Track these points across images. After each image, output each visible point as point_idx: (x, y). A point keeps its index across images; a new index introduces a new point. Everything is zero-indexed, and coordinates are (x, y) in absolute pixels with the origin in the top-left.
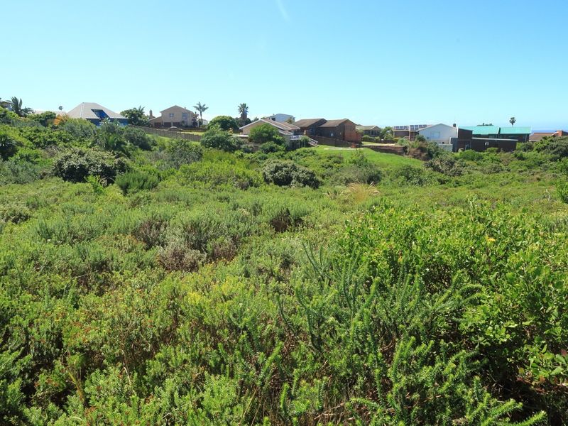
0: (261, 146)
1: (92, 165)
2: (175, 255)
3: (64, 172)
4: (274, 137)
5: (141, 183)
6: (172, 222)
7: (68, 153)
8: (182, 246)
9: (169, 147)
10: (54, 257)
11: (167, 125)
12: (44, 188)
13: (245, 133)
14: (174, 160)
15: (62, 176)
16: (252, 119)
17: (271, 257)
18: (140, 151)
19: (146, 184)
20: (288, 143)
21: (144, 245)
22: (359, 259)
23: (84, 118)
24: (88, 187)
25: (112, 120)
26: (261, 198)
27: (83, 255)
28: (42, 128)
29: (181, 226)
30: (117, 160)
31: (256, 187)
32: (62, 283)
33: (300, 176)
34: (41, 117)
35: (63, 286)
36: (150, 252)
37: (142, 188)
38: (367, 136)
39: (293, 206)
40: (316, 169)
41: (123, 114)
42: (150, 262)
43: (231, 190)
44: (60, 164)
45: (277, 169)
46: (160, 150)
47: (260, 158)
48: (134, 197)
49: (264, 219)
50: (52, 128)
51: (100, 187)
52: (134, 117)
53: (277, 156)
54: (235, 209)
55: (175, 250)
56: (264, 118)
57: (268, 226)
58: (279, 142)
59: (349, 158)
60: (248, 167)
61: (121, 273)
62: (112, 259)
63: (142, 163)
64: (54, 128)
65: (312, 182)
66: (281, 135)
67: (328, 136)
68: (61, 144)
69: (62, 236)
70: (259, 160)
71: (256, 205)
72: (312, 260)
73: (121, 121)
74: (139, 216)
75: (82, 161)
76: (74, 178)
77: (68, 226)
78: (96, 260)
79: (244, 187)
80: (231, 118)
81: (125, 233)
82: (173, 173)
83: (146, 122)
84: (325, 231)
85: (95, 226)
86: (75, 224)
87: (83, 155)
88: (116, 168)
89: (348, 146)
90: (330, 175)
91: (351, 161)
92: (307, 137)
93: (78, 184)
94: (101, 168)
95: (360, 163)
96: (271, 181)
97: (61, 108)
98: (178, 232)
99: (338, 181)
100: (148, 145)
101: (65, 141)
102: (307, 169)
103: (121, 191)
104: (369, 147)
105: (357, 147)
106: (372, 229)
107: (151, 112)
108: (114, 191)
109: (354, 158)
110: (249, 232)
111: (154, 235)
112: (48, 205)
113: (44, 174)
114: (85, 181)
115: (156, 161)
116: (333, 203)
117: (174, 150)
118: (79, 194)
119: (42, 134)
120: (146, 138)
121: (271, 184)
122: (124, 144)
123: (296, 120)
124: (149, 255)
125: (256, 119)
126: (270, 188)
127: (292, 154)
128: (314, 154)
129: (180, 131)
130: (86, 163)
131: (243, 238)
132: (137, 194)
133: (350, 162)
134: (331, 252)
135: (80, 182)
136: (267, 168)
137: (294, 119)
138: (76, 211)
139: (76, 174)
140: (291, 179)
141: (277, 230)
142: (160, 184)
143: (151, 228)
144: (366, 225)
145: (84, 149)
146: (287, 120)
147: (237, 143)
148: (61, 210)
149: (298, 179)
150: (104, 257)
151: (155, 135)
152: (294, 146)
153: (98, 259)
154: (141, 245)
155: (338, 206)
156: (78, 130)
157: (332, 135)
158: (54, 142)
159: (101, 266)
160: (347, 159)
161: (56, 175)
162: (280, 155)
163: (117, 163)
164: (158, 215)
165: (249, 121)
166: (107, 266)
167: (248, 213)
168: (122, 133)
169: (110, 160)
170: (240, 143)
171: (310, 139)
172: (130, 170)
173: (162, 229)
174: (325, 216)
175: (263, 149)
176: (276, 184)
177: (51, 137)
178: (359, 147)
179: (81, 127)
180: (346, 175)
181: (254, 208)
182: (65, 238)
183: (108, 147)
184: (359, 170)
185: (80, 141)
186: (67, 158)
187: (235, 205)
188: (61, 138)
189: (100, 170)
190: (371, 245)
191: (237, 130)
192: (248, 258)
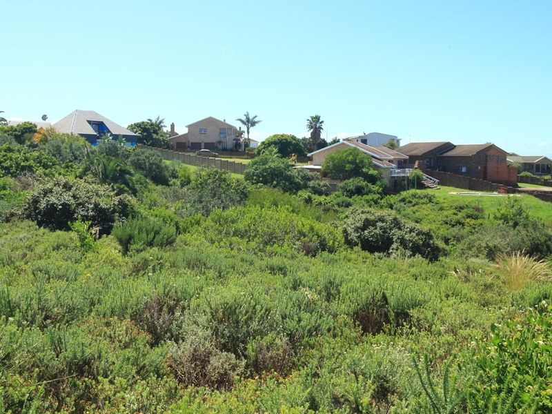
0: (341, 184)
1: (80, 204)
2: (194, 358)
3: (39, 213)
4: (364, 170)
5: (151, 236)
6: (194, 302)
7: (49, 186)
8: (207, 344)
9: (196, 181)
10: (15, 346)
11: (195, 147)
12: (8, 237)
13: (316, 163)
14: (201, 202)
15: (36, 219)
16: (329, 140)
17: (357, 378)
18: (152, 186)
19: (158, 238)
20: (386, 181)
21: (149, 337)
22: (517, 397)
23: (76, 133)
24: (71, 239)
25: (116, 137)
26: (338, 272)
27: (58, 346)
28: (16, 146)
29: (208, 310)
30: (117, 199)
31: (331, 251)
32: (24, 390)
33: (407, 237)
34: (16, 130)
35: (23, 395)
36: (158, 350)
37: (151, 244)
38: (529, 174)
39: (393, 289)
40: (434, 227)
41: (132, 128)
42: (156, 367)
43: (289, 255)
44: (36, 201)
45: (367, 224)
46: (182, 186)
47: (338, 205)
48: (138, 258)
49: (342, 307)
50: (29, 146)
51: (90, 239)
52: (148, 134)
53: (368, 201)
54: (295, 288)
55: (195, 350)
56: (348, 140)
57: (350, 321)
58: (372, 179)
59: (494, 210)
60: (318, 219)
61: (111, 382)
62: (99, 357)
63: (153, 204)
64: (33, 146)
65: (427, 249)
66: (376, 167)
67: (458, 171)
68: (40, 171)
69: (30, 313)
70: (336, 207)
71: (331, 283)
72: (429, 391)
73: (128, 138)
74: (144, 289)
75: (67, 197)
76: (52, 223)
77: (40, 299)
78: (75, 357)
79: (311, 252)
80: (294, 138)
81: (122, 317)
82: (198, 223)
83: (164, 141)
84: (450, 338)
85: (78, 300)
86: (50, 297)
87: (70, 188)
88: (114, 211)
89: (492, 189)
90: (458, 239)
91: (498, 215)
92: (419, 172)
93: (58, 232)
94: (93, 210)
95: (514, 220)
96: (356, 244)
97: (44, 118)
98: (203, 319)
99: (474, 249)
100: (165, 176)
101: (45, 166)
102: (418, 226)
103: (120, 247)
104: (531, 193)
105: (508, 192)
106: (541, 342)
107: (173, 126)
108: (109, 247)
109: (502, 212)
110: (317, 329)
111: (164, 322)
112: (12, 262)
113: (12, 215)
114: (68, 229)
115: (174, 201)
116: (466, 289)
117: (202, 185)
118: (57, 248)
119: (14, 156)
120: (163, 165)
121: (356, 248)
122: (131, 175)
123: (402, 144)
124: (155, 355)
125: (335, 141)
126: (354, 256)
127: (393, 199)
128: (430, 201)
129: (215, 156)
130: (73, 201)
131: (306, 339)
132: (143, 254)
133: (496, 218)
134: (464, 380)
135: (61, 229)
136: (350, 221)
137: (398, 141)
138: (51, 274)
139: (57, 218)
140: (389, 242)
141: (365, 330)
142: (178, 240)
143: (161, 310)
144: (530, 335)
145: (71, 179)
146: (386, 143)
147: (302, 177)
148: (30, 272)
149: (403, 242)
150: (88, 352)
151: (176, 161)
152: (397, 186)
153: (79, 355)
154: (144, 337)
155: (474, 295)
156: (66, 151)
157: (464, 170)
158: (30, 168)
159: (82, 367)
160: (490, 211)
161: (28, 217)
162: (372, 200)
163: (116, 203)
164: (173, 290)
165: (323, 144)
166: (90, 367)
167: (316, 297)
168: (127, 157)
169: (106, 197)
170: (307, 179)
171: (425, 176)
172: (134, 215)
173: (178, 314)
174: (451, 311)
175: (344, 189)
176: (364, 248)
177: (27, 159)
178: (514, 192)
179: (71, 145)
180: (488, 239)
181: (326, 288)
182: (34, 316)
183: (105, 178)
184: (512, 232)
185: (67, 167)
186: (47, 192)
187: (295, 281)
188: (40, 162)
189: (91, 213)
190: (541, 373)
191: (303, 158)
192: (316, 375)
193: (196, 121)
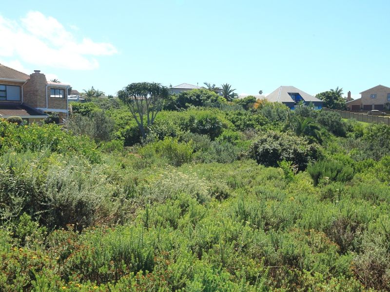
1: (284, 149)
2: (372, 267)
3: (258, 155)
5: (335, 174)
6: (371, 225)
7: (265, 137)
8: (383, 259)
9: (368, 134)
10: (250, 240)
11: (367, 108)
12: (241, 169)
14: (372, 150)
15: (257, 158)
18: (333, 137)
19: (340, 175)
21: (337, 247)
23: (280, 101)
24: (279, 173)
25: (307, 103)
27: (276, 244)
28: (243, 111)
29: (383, 232)
30: (309, 146)
32: (256, 269)
34: (243, 102)
35: (256, 273)
36: (345, 257)
37: (334, 179)
41: (318, 96)
42: (344, 269)
44: (256, 147)
46: (357, 137)
48: (325, 189)
50: (252, 111)
51: (291, 174)
52: (330, 100)
55: (373, 262)
61: (312, 275)
62: (304, 255)
63: (334, 151)
64: (254, 111)
68: (259, 127)
69: (257, 220)
73: (316, 104)
74: (332, 212)
75: (276, 145)
76: (266, 162)
77: (262, 211)
78: (287, 253)
81: (317, 230)
82: (371, 165)
83: (342, 104)
85: (287, 215)
86: (268, 210)
87: (278, 139)
88: (307, 155)
93: (270, 168)
94: (293, 153)
97: (261, 92)
98: (379, 239)
100: (343, 130)
101: (262, 124)
103: (312, 180)
107: (349, 94)
108: (304, 180)
111: (347, 237)
112: (243, 186)
113: (242, 155)
114: (277, 166)
115: (350, 149)
117: (373, 137)
118: (270, 178)
119: (243, 117)
120: (342, 123)
122: (319, 129)
124: (342, 260)
129: (383, 115)
130: (279, 147)
132: (329, 186)
135: (272, 166)
138: (268, 195)
139: (269, 158)
142: (354, 178)
143: (345, 228)
145: (278, 133)
148: (254, 193)
150: (296, 252)
151: (352, 119)
153: (290, 252)
154: (334, 247)
156: (274, 114)
158: (252, 126)
159: (292, 261)
161: (252, 157)
163: (309, 149)
164: (355, 215)
166: (297, 262)
168: (315, 117)
169: (302, 145)
172: (322, 157)
173: (358, 233)
177: (250, 120)
179: (277, 111)
182: (259, 222)
183: (299, 132)
185: (275, 124)
186: (263, 141)
188: (258, 122)
189: (292, 156)
193: (369, 89)
